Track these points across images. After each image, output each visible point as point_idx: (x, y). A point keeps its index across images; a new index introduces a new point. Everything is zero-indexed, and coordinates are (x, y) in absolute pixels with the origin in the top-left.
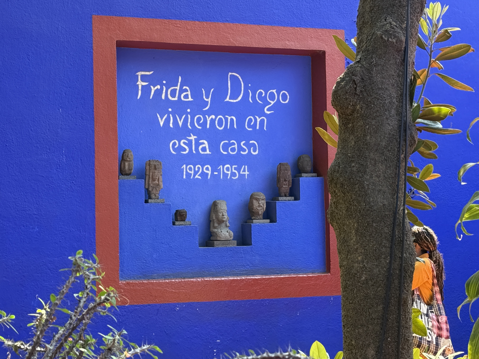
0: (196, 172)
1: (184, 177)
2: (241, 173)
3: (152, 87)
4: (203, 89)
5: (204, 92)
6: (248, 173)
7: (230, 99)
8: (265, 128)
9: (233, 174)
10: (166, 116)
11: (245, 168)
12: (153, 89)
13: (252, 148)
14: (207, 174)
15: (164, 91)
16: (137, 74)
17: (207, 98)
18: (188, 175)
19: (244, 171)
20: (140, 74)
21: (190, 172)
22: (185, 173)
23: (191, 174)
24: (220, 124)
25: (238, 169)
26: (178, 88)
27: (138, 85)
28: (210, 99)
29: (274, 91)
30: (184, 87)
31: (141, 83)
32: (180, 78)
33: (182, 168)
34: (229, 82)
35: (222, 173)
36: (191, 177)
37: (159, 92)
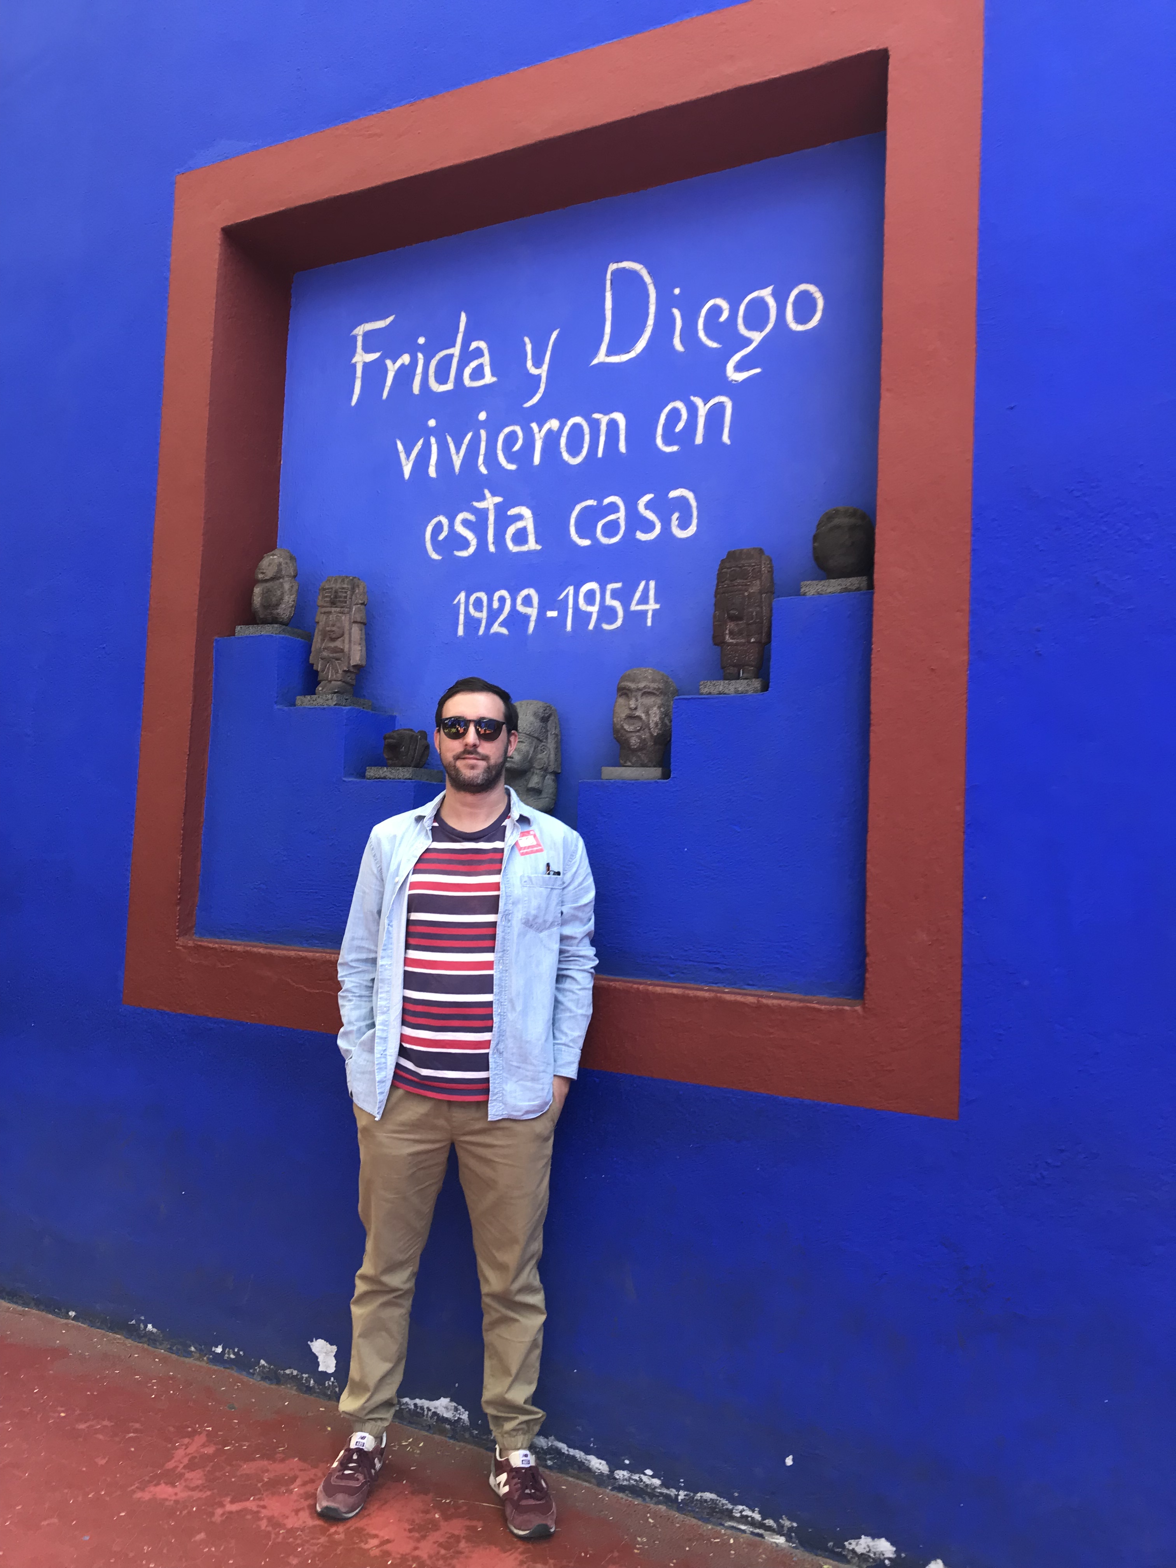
0: (493, 616)
1: (461, 631)
2: (634, 607)
3: (388, 362)
4: (527, 340)
5: (529, 347)
6: (657, 606)
7: (609, 353)
8: (726, 438)
9: (607, 614)
10: (421, 442)
11: (646, 589)
13: (676, 515)
14: (527, 618)
15: (419, 369)
16: (355, 332)
17: (538, 364)
18: (472, 624)
19: (644, 600)
20: (361, 333)
21: (477, 615)
22: (462, 618)
23: (479, 621)
24: (574, 448)
25: (624, 596)
26: (456, 351)
27: (354, 366)
28: (545, 367)
29: (766, 293)
30: (474, 345)
31: (362, 358)
32: (463, 317)
33: (455, 602)
34: (608, 295)
35: (570, 611)
36: (479, 630)
37: (405, 374)
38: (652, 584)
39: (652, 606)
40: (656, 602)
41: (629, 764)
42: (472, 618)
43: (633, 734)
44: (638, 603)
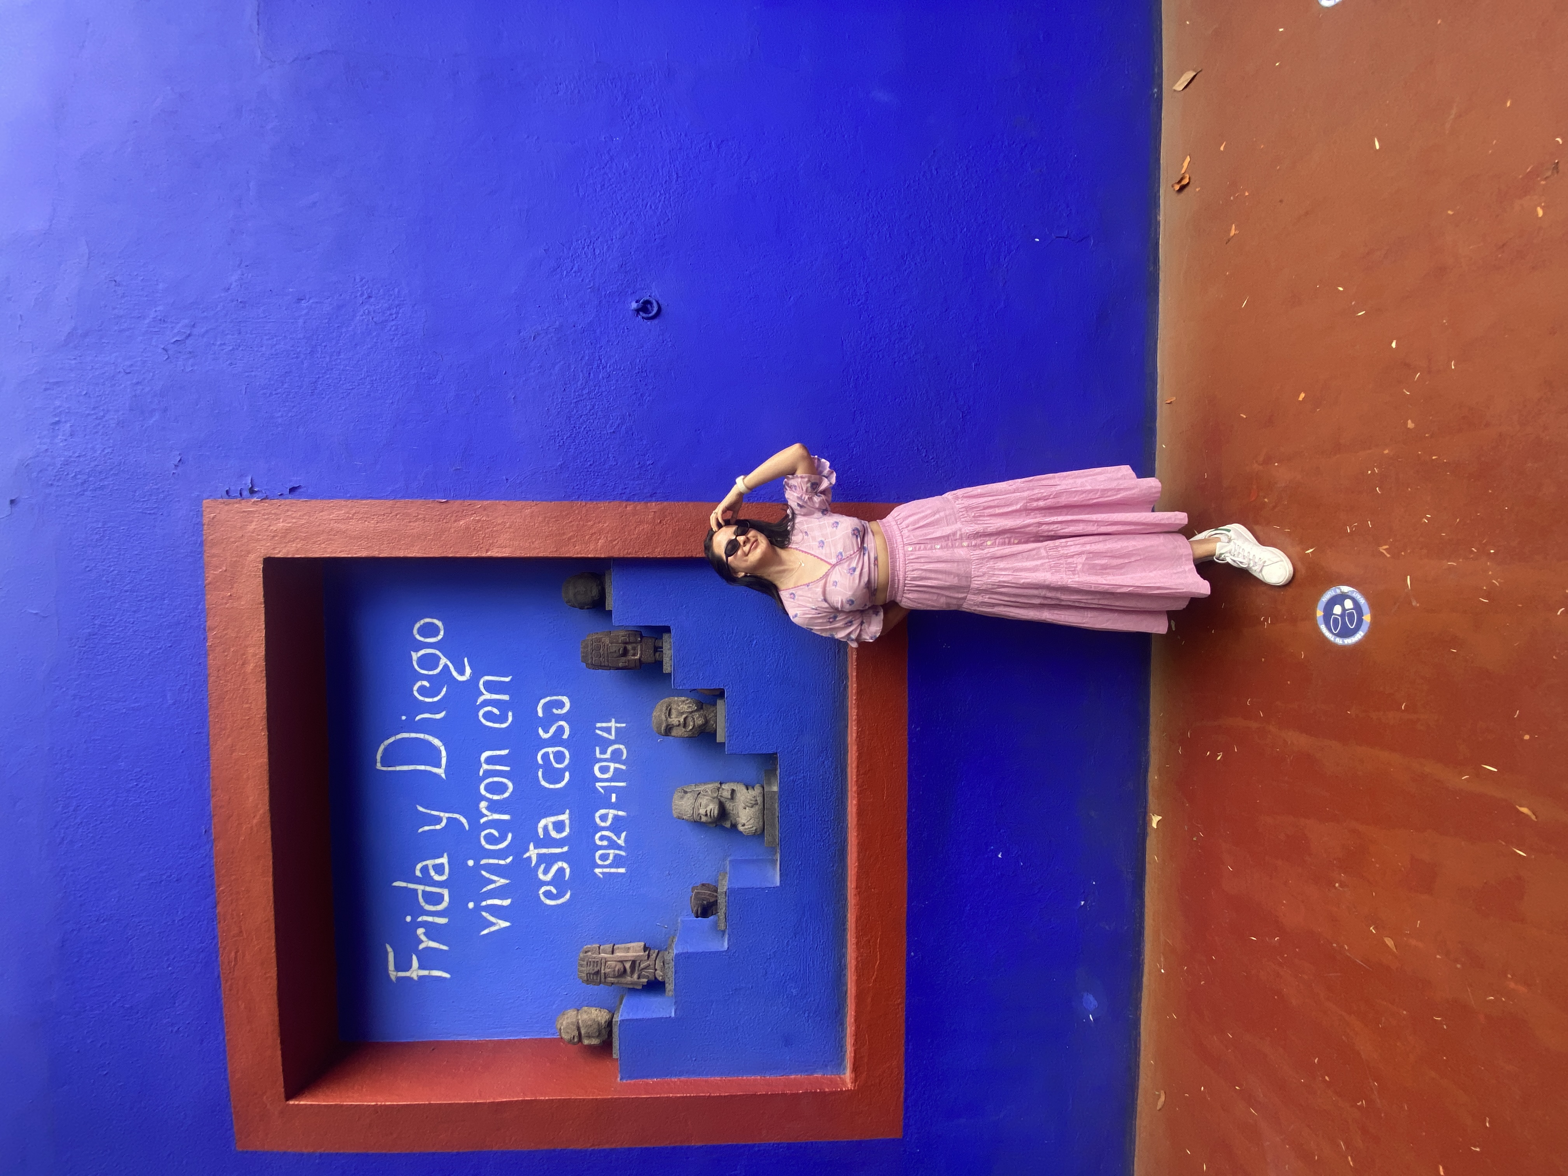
0: (613, 845)
1: (622, 870)
2: (612, 737)
3: (421, 947)
4: (420, 830)
5: (426, 828)
6: (613, 720)
7: (439, 766)
8: (507, 679)
9: (616, 756)
10: (484, 914)
11: (601, 729)
12: (428, 944)
13: (555, 711)
14: (616, 817)
15: (430, 919)
16: (393, 978)
17: (438, 820)
18: (618, 862)
19: (608, 730)
20: (395, 973)
21: (611, 857)
22: (613, 870)
23: (616, 856)
24: (502, 788)
25: (605, 744)
26: (420, 888)
27: (421, 978)
28: (442, 814)
29: (415, 656)
30: (418, 873)
31: (415, 972)
32: (396, 884)
33: (601, 876)
34: (398, 768)
35: (613, 784)
36: (622, 856)
37: (433, 932)
38: (599, 725)
39: (613, 724)
40: (610, 721)
41: (714, 725)
42: (614, 861)
43: (696, 722)
44: (610, 733)
